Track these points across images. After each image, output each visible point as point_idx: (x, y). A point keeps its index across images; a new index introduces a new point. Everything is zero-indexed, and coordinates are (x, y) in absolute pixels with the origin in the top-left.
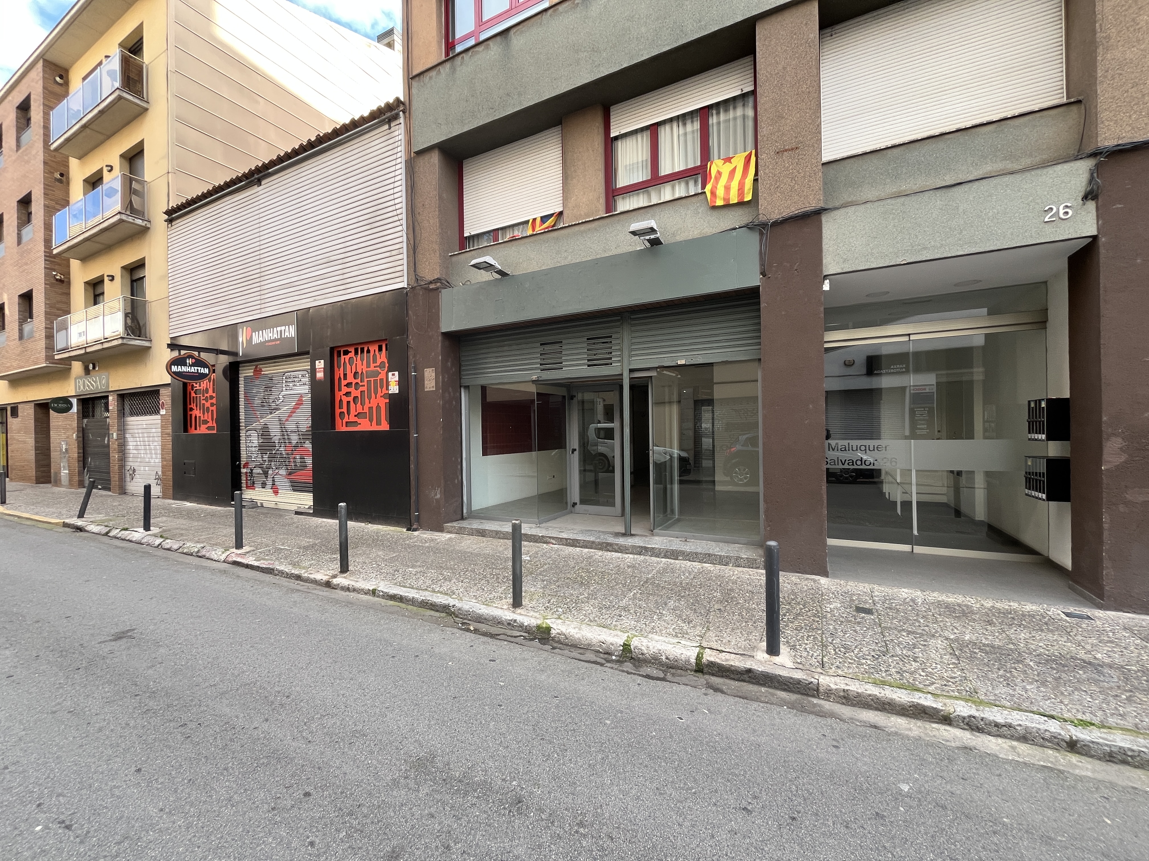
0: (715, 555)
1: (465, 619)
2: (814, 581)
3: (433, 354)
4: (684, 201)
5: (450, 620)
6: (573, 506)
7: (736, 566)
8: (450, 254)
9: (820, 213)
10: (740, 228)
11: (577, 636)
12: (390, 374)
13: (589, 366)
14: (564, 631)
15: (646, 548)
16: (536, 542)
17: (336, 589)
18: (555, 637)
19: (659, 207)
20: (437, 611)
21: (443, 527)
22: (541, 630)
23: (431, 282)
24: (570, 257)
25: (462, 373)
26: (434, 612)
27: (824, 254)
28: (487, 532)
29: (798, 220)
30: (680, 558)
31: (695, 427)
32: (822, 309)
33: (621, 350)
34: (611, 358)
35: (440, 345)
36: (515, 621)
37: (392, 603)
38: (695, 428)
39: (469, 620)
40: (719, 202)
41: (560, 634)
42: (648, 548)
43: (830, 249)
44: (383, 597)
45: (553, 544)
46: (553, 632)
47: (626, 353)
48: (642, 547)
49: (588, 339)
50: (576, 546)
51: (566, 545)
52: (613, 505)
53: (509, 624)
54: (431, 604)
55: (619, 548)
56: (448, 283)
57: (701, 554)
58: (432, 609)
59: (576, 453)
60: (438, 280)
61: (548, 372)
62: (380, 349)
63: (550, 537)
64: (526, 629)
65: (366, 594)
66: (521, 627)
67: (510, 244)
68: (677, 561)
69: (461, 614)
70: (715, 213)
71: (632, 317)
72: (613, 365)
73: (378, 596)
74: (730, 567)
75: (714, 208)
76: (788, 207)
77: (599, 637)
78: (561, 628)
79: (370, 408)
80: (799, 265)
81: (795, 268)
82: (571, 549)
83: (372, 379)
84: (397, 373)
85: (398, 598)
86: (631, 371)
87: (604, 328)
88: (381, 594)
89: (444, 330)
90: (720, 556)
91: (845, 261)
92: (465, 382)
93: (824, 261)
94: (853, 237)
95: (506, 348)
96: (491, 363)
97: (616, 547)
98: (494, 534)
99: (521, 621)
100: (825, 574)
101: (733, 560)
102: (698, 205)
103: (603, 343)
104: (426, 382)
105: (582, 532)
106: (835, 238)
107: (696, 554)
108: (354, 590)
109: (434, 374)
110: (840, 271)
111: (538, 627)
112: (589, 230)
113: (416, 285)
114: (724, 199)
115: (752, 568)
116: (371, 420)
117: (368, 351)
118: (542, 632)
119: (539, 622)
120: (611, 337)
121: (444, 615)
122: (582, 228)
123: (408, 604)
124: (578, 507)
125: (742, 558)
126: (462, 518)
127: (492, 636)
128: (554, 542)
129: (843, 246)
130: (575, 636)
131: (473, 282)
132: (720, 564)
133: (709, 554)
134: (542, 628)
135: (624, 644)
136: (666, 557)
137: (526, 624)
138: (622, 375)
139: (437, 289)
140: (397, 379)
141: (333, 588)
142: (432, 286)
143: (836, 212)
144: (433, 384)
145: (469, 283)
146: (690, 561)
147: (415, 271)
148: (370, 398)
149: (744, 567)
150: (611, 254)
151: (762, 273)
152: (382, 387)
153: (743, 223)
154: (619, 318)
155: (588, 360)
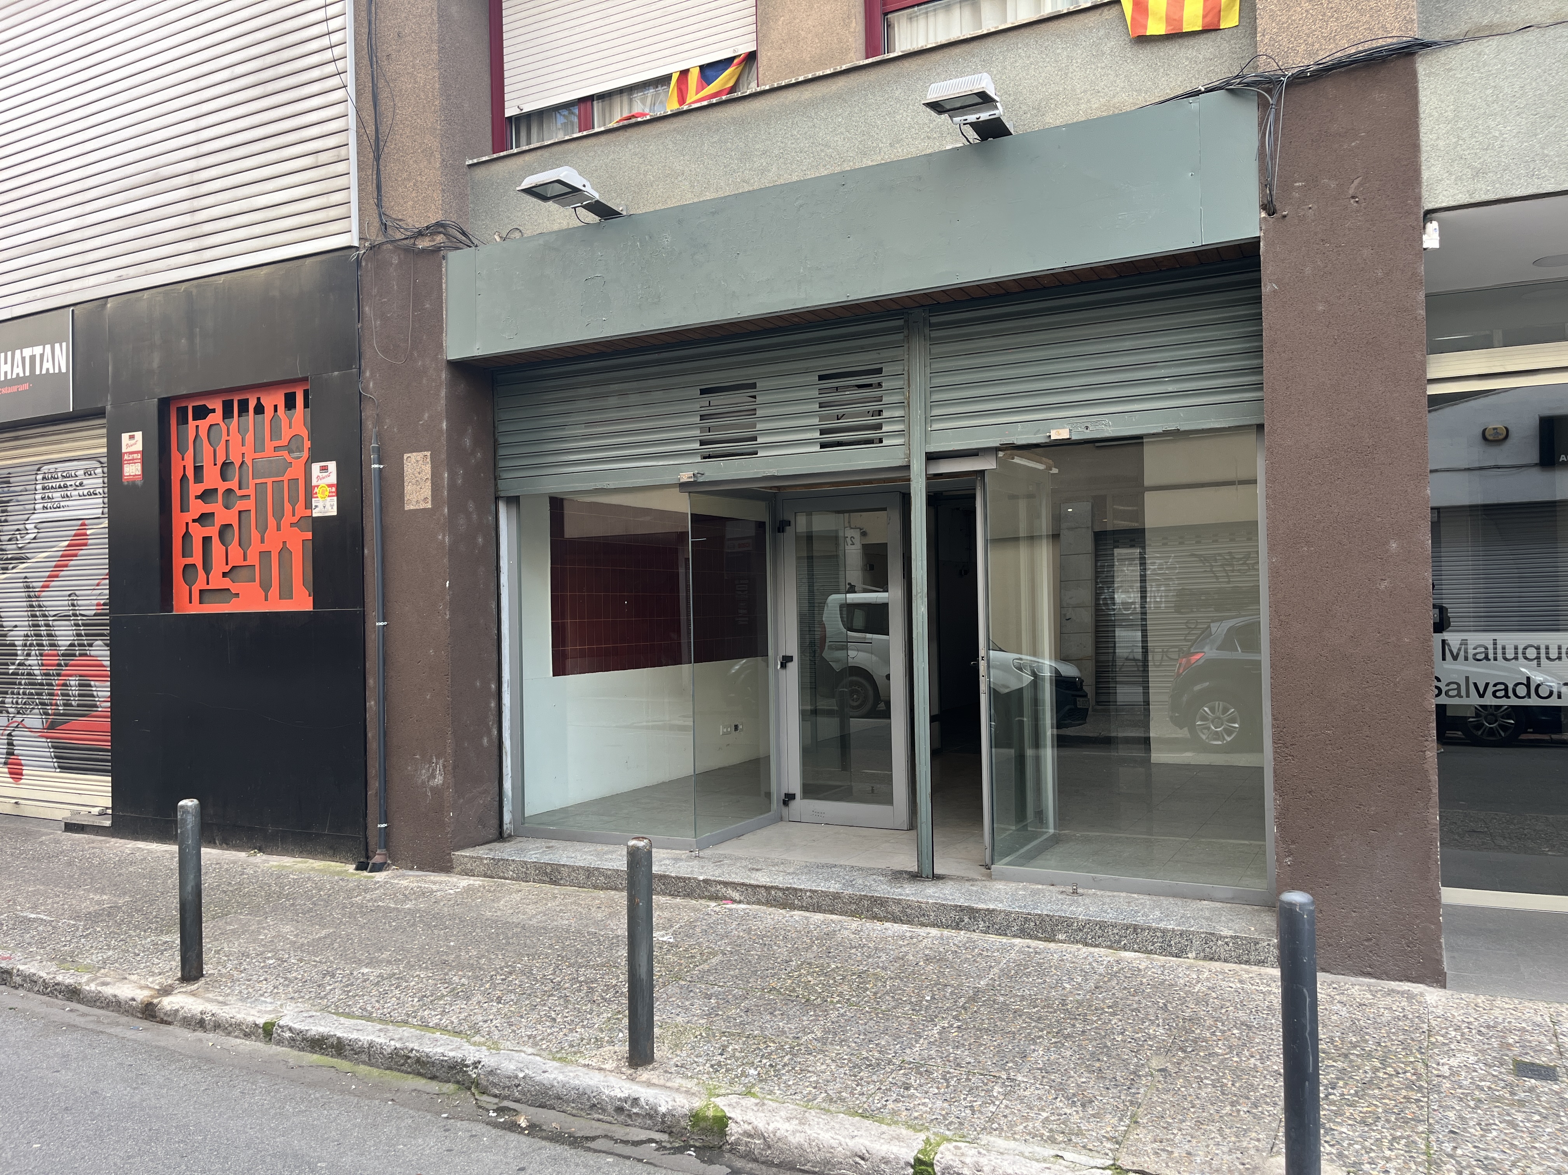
0: (1149, 928)
1: (506, 1098)
2: (1410, 997)
3: (426, 415)
4: (1063, 24)
5: (466, 1101)
6: (786, 803)
7: (1205, 958)
8: (471, 162)
9: (1412, 54)
10: (1208, 91)
11: (795, 1140)
12: (316, 467)
13: (823, 446)
14: (761, 1125)
15: (972, 912)
16: (689, 895)
17: (170, 1023)
18: (737, 1142)
19: (1000, 38)
20: (433, 1078)
21: (451, 861)
22: (702, 1124)
23: (420, 234)
24: (774, 169)
25: (502, 464)
26: (424, 1081)
27: (1424, 157)
28: (565, 872)
29: (1354, 69)
30: (1061, 937)
31: (1097, 599)
32: (1421, 296)
33: (905, 405)
34: (879, 427)
35: (443, 393)
36: (636, 1101)
37: (316, 1058)
38: (1097, 605)
39: (517, 1101)
40: (1156, 27)
41: (750, 1136)
42: (978, 911)
43: (1441, 143)
44: (292, 1043)
45: (734, 901)
46: (734, 1130)
47: (917, 413)
48: (961, 909)
49: (821, 378)
50: (793, 907)
51: (768, 903)
52: (887, 799)
53: (620, 1110)
54: (418, 1061)
55: (903, 912)
56: (464, 233)
57: (1114, 926)
58: (419, 1074)
59: (793, 667)
60: (439, 227)
61: (722, 463)
62: (290, 403)
63: (726, 884)
64: (663, 1122)
65: (247, 1035)
66: (651, 1117)
67: (622, 136)
68: (1052, 945)
69: (495, 1085)
70: (1146, 53)
71: (934, 320)
72: (886, 442)
73: (280, 1042)
74: (1190, 959)
75: (1143, 40)
76: (1329, 39)
77: (851, 1143)
78: (753, 1119)
79: (265, 555)
80: (1361, 184)
81: (1351, 192)
82: (778, 915)
83: (269, 481)
84: (332, 466)
85: (332, 1046)
86: (932, 457)
87: (863, 349)
88: (288, 1034)
89: (454, 354)
90: (1164, 932)
91: (1478, 173)
92: (508, 487)
93: (1425, 175)
94: (1496, 114)
95: (613, 401)
96: (575, 438)
97: (896, 909)
98: (582, 877)
99: (651, 1100)
100: (1438, 979)
101: (1196, 943)
102: (1102, 32)
103: (860, 387)
104: (408, 488)
105: (809, 869)
106: (1450, 115)
107: (1102, 925)
108: (217, 1026)
109: (428, 468)
110: (1464, 199)
111: (696, 1117)
112: (824, 99)
113: (381, 239)
114: (1169, 20)
115: (1247, 962)
116: (266, 586)
117: (259, 409)
118: (705, 1131)
119: (697, 1104)
120: (879, 371)
121: (450, 1087)
122: (807, 93)
123: (358, 1062)
124: (800, 805)
125: (1221, 937)
126: (501, 836)
127: (575, 1141)
128: (736, 895)
129: (1472, 136)
130: (791, 1138)
131: (528, 233)
132: (1165, 951)
133: (1135, 928)
134: (705, 1118)
135: (918, 1161)
136: (1023, 933)
137: (663, 1109)
138: (907, 467)
139: (436, 250)
140: (333, 479)
141: (162, 1022)
142: (423, 243)
143: (1453, 53)
144: (427, 491)
145: (517, 235)
146: (1086, 944)
147: (379, 205)
148: (263, 529)
149: (1225, 961)
150: (877, 159)
151: (1264, 207)
152: (293, 501)
153: (1215, 79)
154: (901, 322)
155: (823, 432)
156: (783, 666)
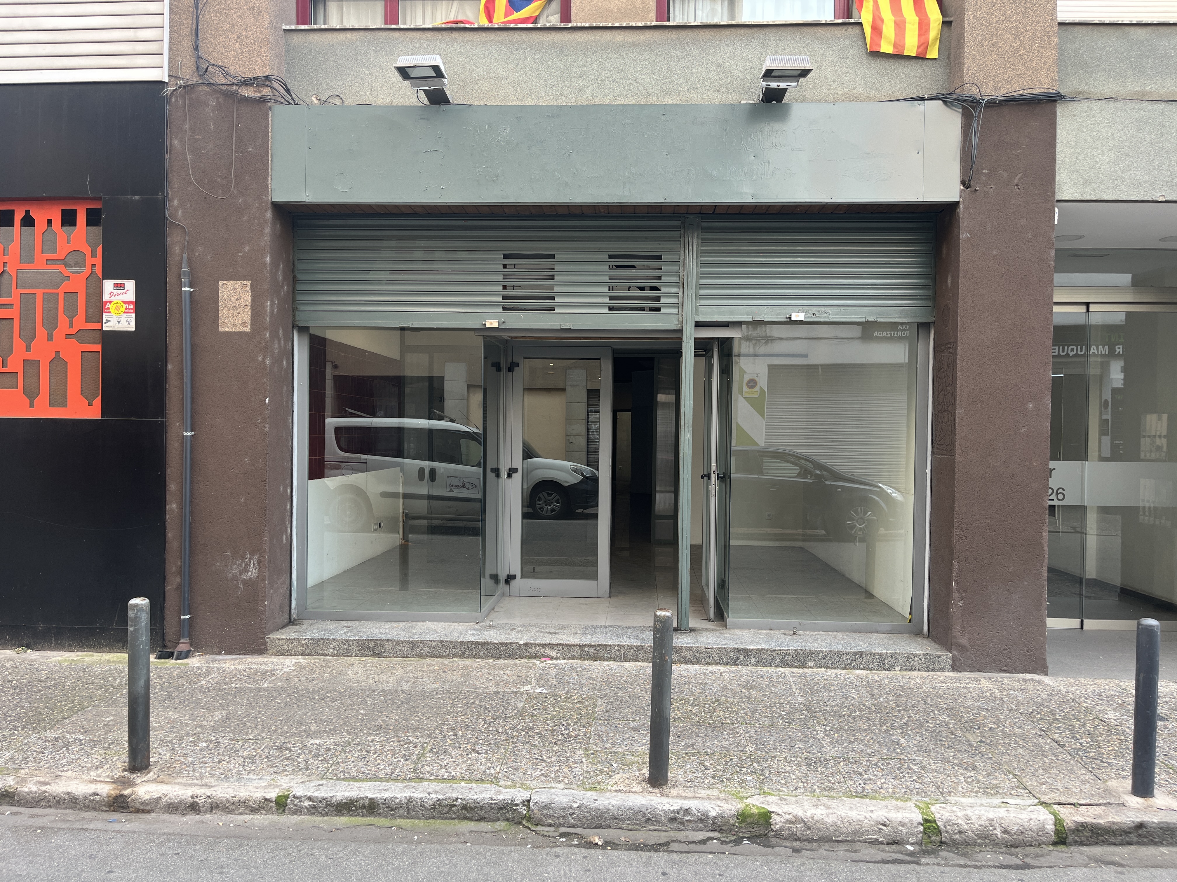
0: (871, 653)
1: (560, 825)
2: (1039, 682)
3: (247, 249)
4: (820, 30)
5: (520, 832)
6: (507, 582)
7: (906, 670)
8: (288, 27)
9: (1055, 101)
10: (930, 99)
11: (830, 820)
12: (109, 285)
13: (610, 309)
14: (800, 814)
15: (746, 652)
16: (510, 656)
17: (149, 812)
18: (782, 829)
19: (775, 30)
20: (481, 819)
21: (265, 644)
22: (749, 820)
23: (246, 83)
24: (590, 90)
25: (299, 298)
26: (473, 823)
27: (1057, 166)
28: (388, 646)
29: (1021, 104)
30: (810, 664)
32: (1053, 253)
33: (680, 284)
34: (658, 299)
35: (268, 230)
36: (687, 811)
37: (343, 820)
39: (573, 826)
40: (887, 48)
41: (791, 822)
42: (751, 651)
43: (1067, 160)
44: (313, 810)
45: (551, 658)
46: (777, 821)
47: (691, 291)
48: (738, 650)
49: (610, 257)
50: (603, 659)
51: (582, 658)
52: (594, 576)
53: (673, 820)
54: (465, 807)
55: (694, 656)
56: (288, 91)
57: (847, 654)
58: (465, 818)
59: (517, 477)
60: (265, 81)
61: (522, 315)
62: (69, 219)
63: (544, 645)
64: (714, 823)
65: (254, 811)
66: (702, 821)
67: (448, 37)
68: (806, 670)
69: (549, 816)
70: (877, 64)
71: (704, 224)
72: (663, 311)
73: (298, 811)
74: (897, 672)
75: (876, 54)
76: (1008, 82)
77: (874, 816)
78: (791, 811)
79: (31, 365)
80: (1022, 178)
81: (1016, 181)
82: (598, 668)
83: (39, 292)
84: (130, 285)
85: (364, 807)
86: (699, 325)
87: (646, 239)
88: (307, 803)
89: (279, 198)
90: (881, 655)
91: (1086, 182)
92: (303, 320)
93: (1057, 178)
94: (1098, 148)
95: (418, 255)
96: (379, 282)
97: (688, 654)
98: (406, 650)
99: (702, 808)
100: (1043, 670)
101: (901, 661)
102: (847, 43)
104: (223, 312)
105: (586, 630)
106: (1073, 144)
107: (839, 654)
108: (215, 806)
109: (247, 296)
110: (1078, 197)
111: (743, 817)
112: (633, 44)
113: (195, 80)
114: (895, 46)
115: (933, 670)
116: (31, 394)
117: (28, 221)
118: (751, 825)
119: (740, 806)
120: (660, 257)
121: (501, 825)
122: (619, 37)
123: (394, 817)
124: (518, 583)
125: (917, 655)
126: (291, 622)
128: (553, 654)
129: (1084, 159)
130: (826, 820)
131: (349, 102)
132: (881, 667)
133: (861, 654)
134: (752, 815)
135: (926, 821)
136: (784, 664)
137: (713, 814)
138: (680, 331)
139: (264, 101)
140: (131, 296)
141: (138, 811)
142: (248, 92)
143: (1076, 105)
144: (246, 316)
145: (338, 101)
146: (827, 668)
147: (196, 48)
148: (30, 337)
149: (919, 670)
150: (677, 100)
151: (963, 183)
152: (72, 314)
153: (932, 93)
154: (678, 223)
155: (611, 298)
156: (509, 476)
